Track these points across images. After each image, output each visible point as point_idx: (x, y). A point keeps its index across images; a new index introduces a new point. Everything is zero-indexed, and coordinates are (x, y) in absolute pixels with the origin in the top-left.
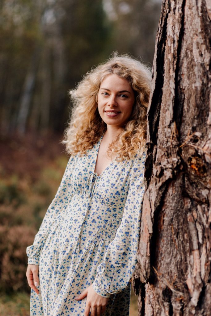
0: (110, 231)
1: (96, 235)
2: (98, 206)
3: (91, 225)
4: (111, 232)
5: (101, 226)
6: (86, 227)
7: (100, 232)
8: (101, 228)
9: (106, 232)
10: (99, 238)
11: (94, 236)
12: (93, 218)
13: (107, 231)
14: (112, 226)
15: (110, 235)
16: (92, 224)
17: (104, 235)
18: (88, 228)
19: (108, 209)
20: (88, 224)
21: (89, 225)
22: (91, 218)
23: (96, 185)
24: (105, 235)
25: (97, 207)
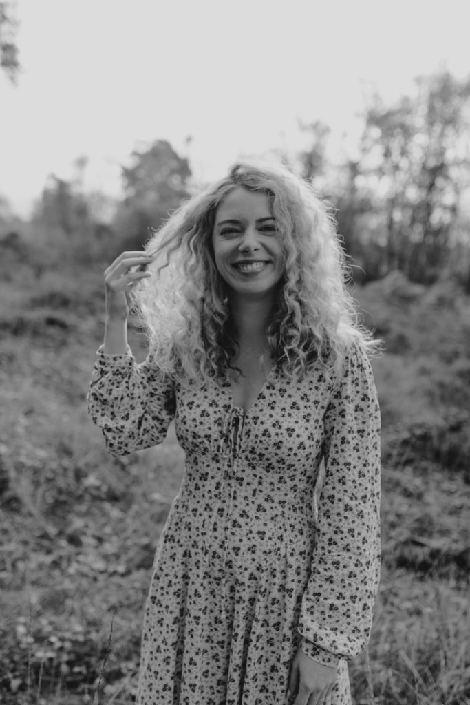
0: (297, 520)
1: (275, 536)
2: (259, 475)
3: (257, 518)
4: (300, 522)
5: (277, 515)
6: (250, 525)
7: (280, 528)
8: (279, 518)
9: (291, 526)
10: (282, 540)
11: (270, 539)
12: (257, 502)
13: (292, 521)
14: (296, 509)
15: (299, 529)
16: (258, 514)
17: (289, 532)
18: (254, 524)
19: (281, 478)
20: (250, 517)
21: (254, 518)
22: (253, 502)
23: (244, 433)
24: (292, 531)
25: (258, 477)
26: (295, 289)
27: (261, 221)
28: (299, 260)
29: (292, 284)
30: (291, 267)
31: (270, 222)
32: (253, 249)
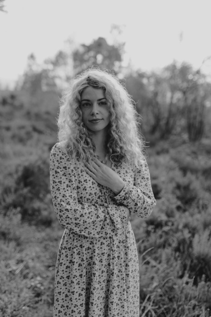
26: (115, 130)
27: (100, 100)
28: (116, 117)
29: (114, 127)
30: (113, 120)
31: (104, 100)
32: (96, 113)
